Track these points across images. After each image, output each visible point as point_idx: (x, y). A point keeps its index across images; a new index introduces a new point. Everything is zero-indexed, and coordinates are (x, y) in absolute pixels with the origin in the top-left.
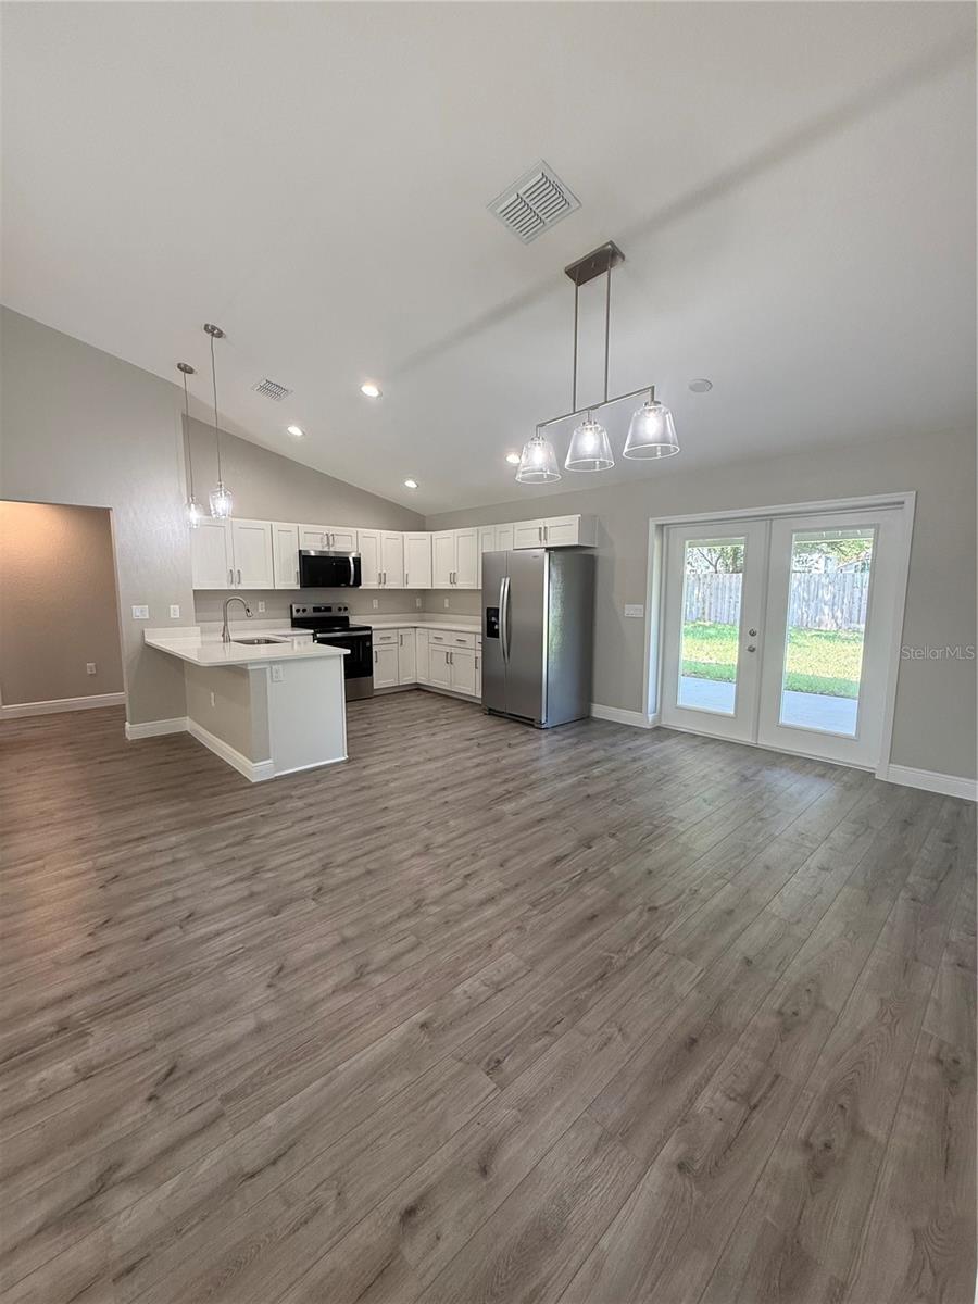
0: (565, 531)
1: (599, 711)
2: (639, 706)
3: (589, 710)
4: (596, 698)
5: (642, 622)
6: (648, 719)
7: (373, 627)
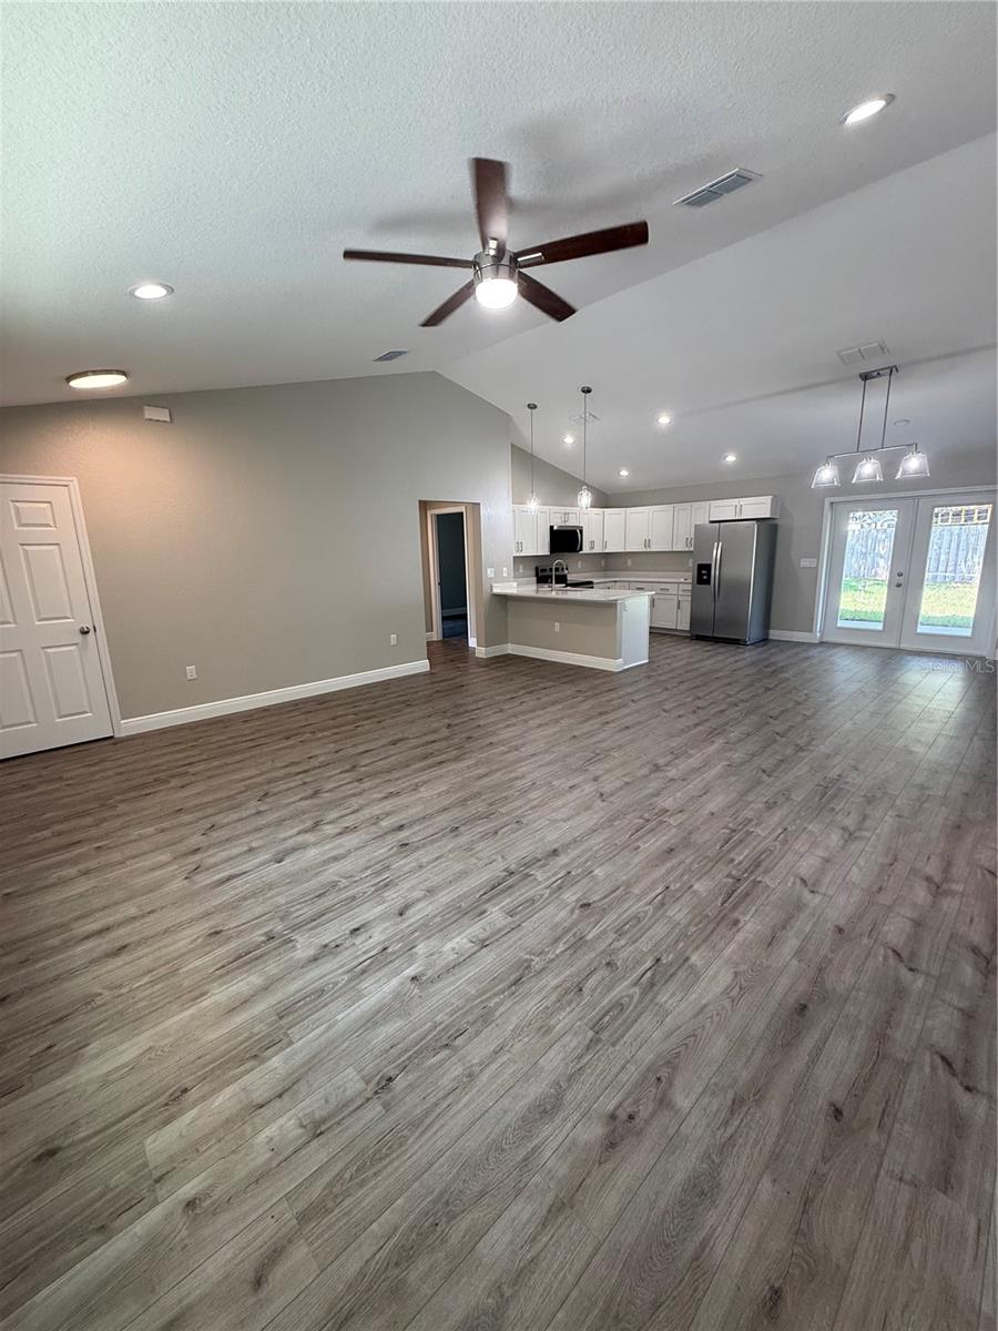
0: (759, 507)
1: (774, 634)
2: (810, 630)
3: (767, 634)
4: (772, 625)
5: (816, 570)
6: (816, 636)
7: (595, 581)
